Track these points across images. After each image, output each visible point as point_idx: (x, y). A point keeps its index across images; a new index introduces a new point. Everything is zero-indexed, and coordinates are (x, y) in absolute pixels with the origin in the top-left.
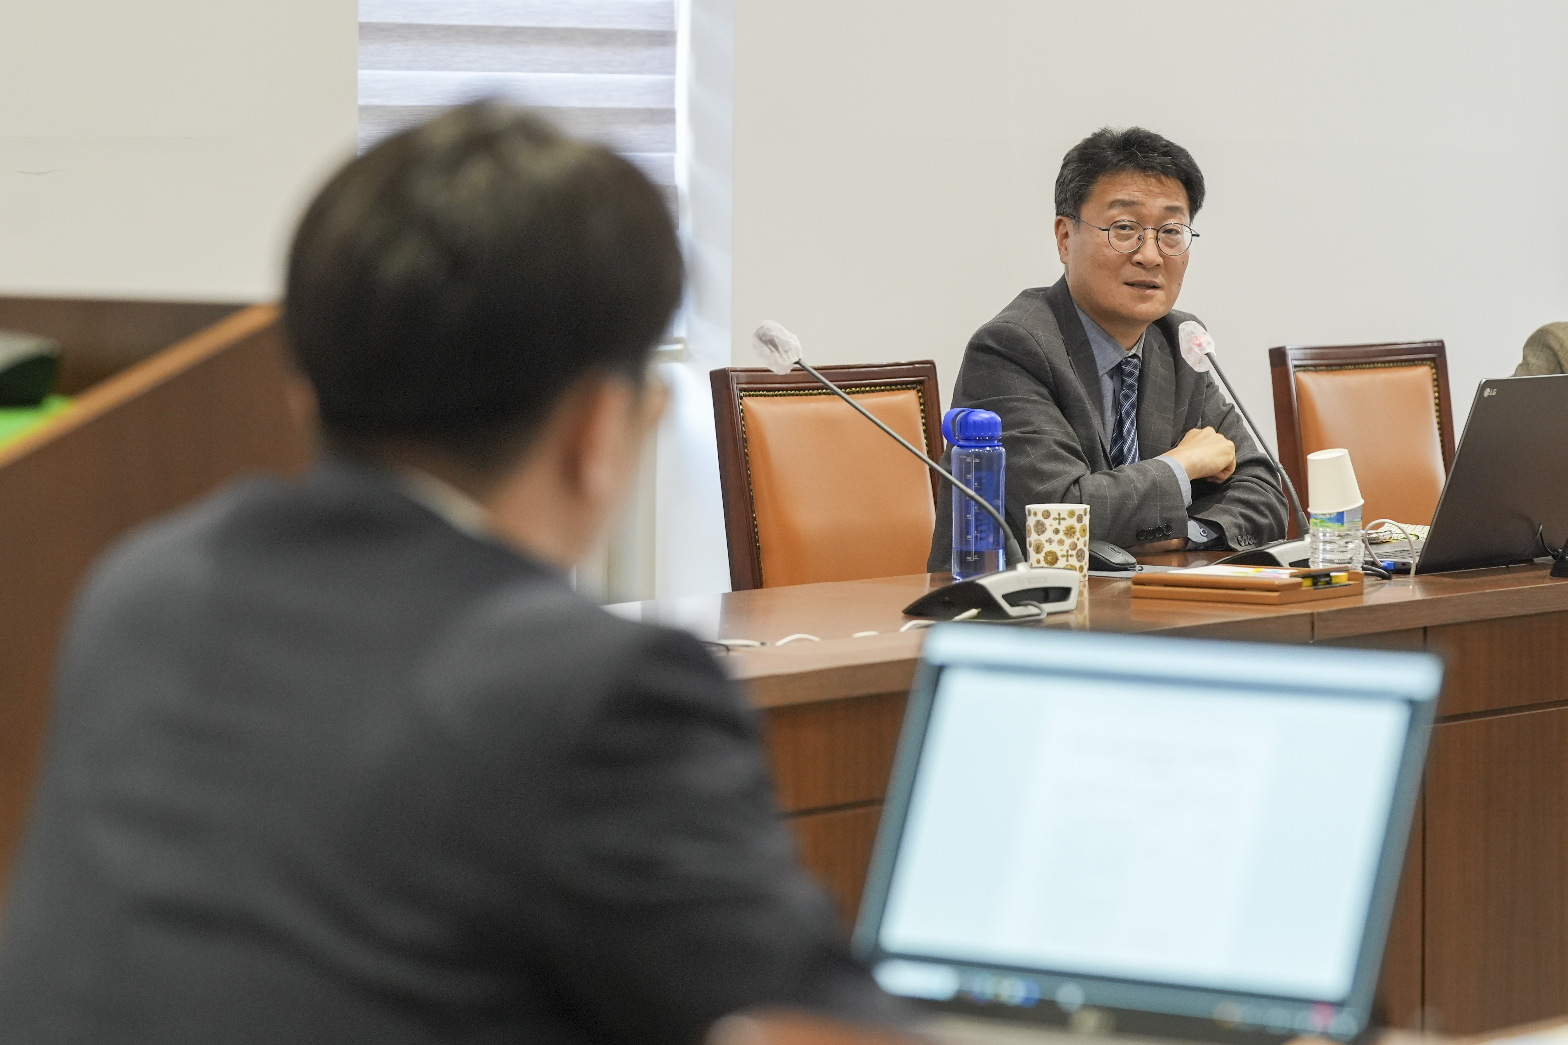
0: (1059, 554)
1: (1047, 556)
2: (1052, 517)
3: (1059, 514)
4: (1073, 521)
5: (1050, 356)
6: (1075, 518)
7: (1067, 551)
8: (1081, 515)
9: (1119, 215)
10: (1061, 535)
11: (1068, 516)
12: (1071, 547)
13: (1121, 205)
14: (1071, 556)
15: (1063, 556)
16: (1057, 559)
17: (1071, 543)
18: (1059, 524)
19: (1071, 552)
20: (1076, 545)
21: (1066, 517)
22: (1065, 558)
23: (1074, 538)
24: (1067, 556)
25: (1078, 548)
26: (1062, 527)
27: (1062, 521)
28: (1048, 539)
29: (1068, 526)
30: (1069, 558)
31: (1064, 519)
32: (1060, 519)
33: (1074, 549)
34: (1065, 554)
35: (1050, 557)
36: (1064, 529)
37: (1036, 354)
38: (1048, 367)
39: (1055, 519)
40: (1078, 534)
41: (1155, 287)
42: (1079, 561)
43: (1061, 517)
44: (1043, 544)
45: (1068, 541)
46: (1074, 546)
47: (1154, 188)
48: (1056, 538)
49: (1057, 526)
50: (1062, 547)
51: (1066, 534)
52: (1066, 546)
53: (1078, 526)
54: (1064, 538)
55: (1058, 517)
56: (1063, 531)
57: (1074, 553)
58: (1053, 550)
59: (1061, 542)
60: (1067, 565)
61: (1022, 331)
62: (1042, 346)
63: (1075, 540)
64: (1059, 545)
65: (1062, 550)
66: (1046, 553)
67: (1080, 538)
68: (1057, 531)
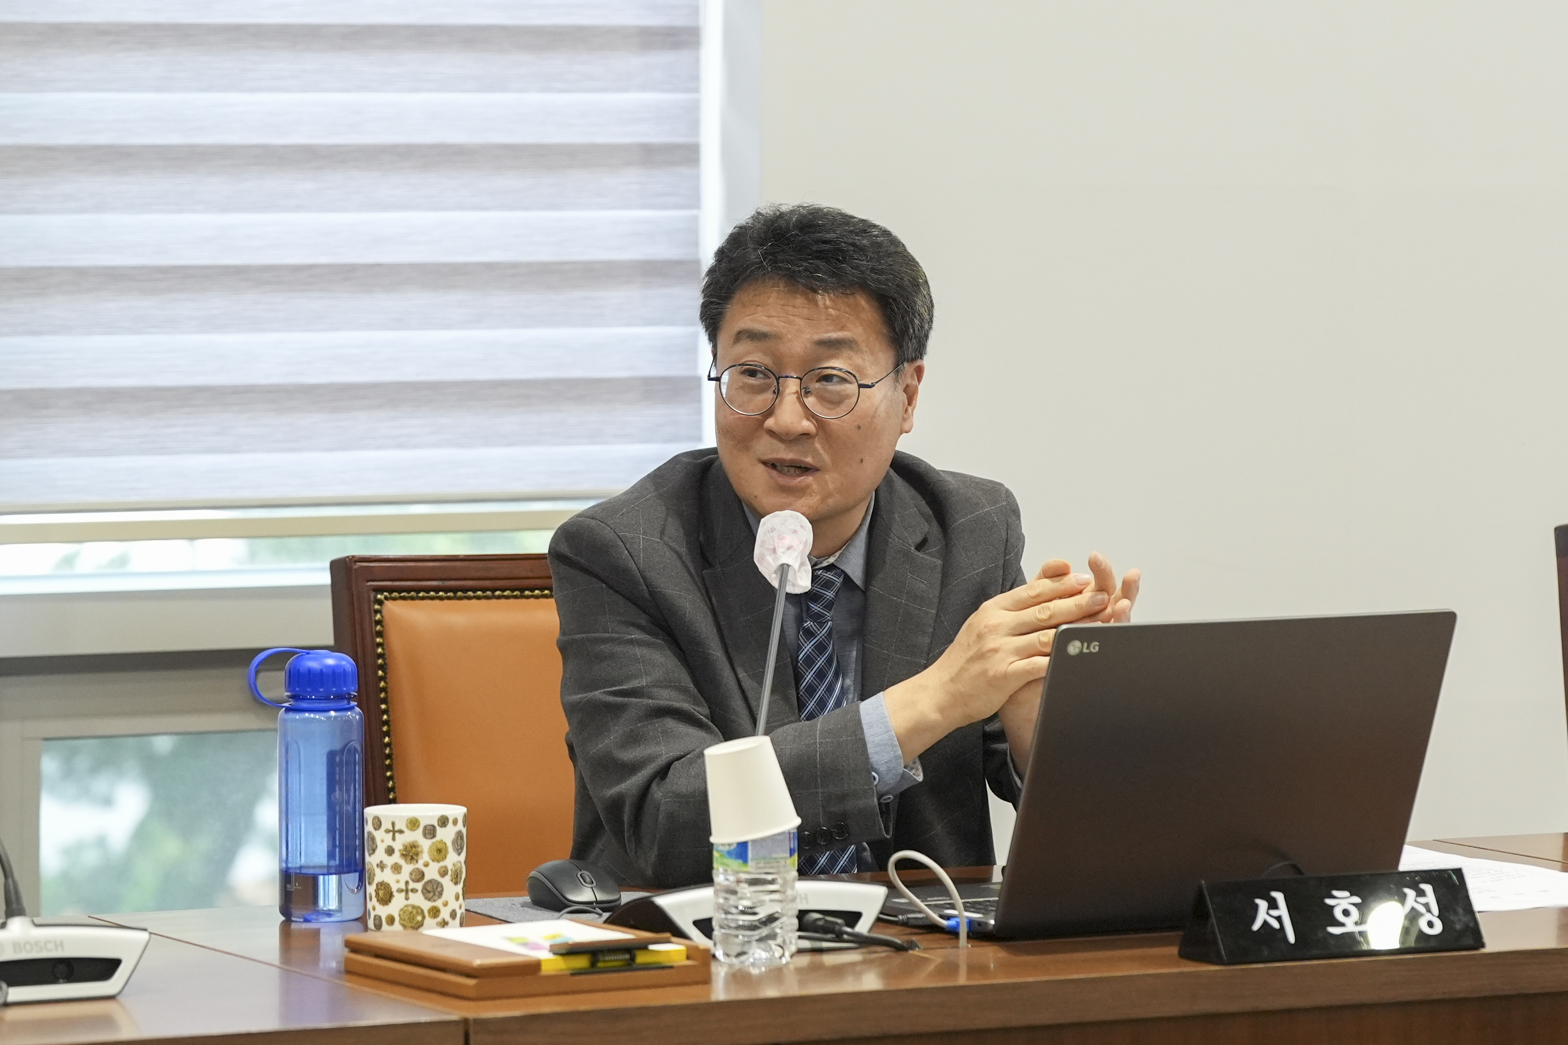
0: (394, 887)
1: (378, 890)
2: (383, 828)
3: (393, 824)
4: (416, 836)
5: (651, 575)
6: (420, 831)
7: (407, 883)
8: (433, 826)
9: (749, 353)
10: (396, 858)
11: (407, 827)
12: (413, 877)
13: (748, 337)
14: (414, 891)
15: (400, 891)
16: (391, 895)
17: (413, 870)
18: (394, 839)
19: (412, 885)
20: (423, 875)
21: (404, 828)
22: (403, 894)
23: (417, 862)
24: (407, 891)
25: (427, 878)
26: (398, 846)
27: (397, 835)
28: (379, 863)
29: (406, 844)
30: (410, 894)
31: (401, 832)
32: (394, 832)
33: (418, 881)
34: (404, 887)
35: (382, 892)
36: (401, 848)
37: (626, 571)
38: (646, 591)
39: (387, 831)
40: (425, 857)
41: (805, 469)
42: (429, 900)
43: (396, 829)
44: (374, 870)
45: (407, 868)
46: (419, 876)
47: (800, 310)
48: (389, 861)
49: (391, 843)
50: (398, 877)
51: (404, 856)
52: (405, 875)
53: (426, 844)
54: (402, 862)
55: (391, 829)
56: (400, 850)
57: (419, 886)
58: (386, 881)
59: (397, 868)
60: (406, 906)
61: (608, 534)
62: (636, 559)
63: (420, 865)
64: (393, 872)
65: (398, 882)
66: (377, 885)
67: (431, 862)
68: (390, 851)
